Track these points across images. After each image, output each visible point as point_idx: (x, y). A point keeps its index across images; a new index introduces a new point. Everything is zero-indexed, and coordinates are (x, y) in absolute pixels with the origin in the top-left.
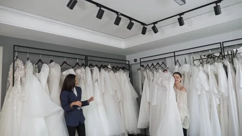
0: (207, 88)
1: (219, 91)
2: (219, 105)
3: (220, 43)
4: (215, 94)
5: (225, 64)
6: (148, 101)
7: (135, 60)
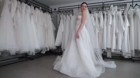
0: (94, 25)
1: (99, 26)
2: (99, 33)
3: (103, 2)
4: (98, 27)
5: (104, 13)
6: (62, 31)
7: (55, 9)
